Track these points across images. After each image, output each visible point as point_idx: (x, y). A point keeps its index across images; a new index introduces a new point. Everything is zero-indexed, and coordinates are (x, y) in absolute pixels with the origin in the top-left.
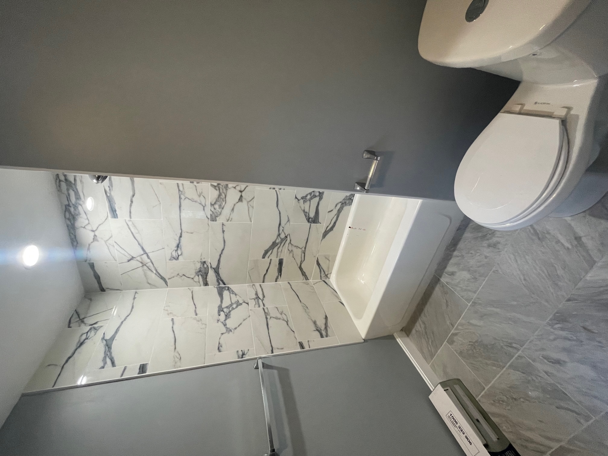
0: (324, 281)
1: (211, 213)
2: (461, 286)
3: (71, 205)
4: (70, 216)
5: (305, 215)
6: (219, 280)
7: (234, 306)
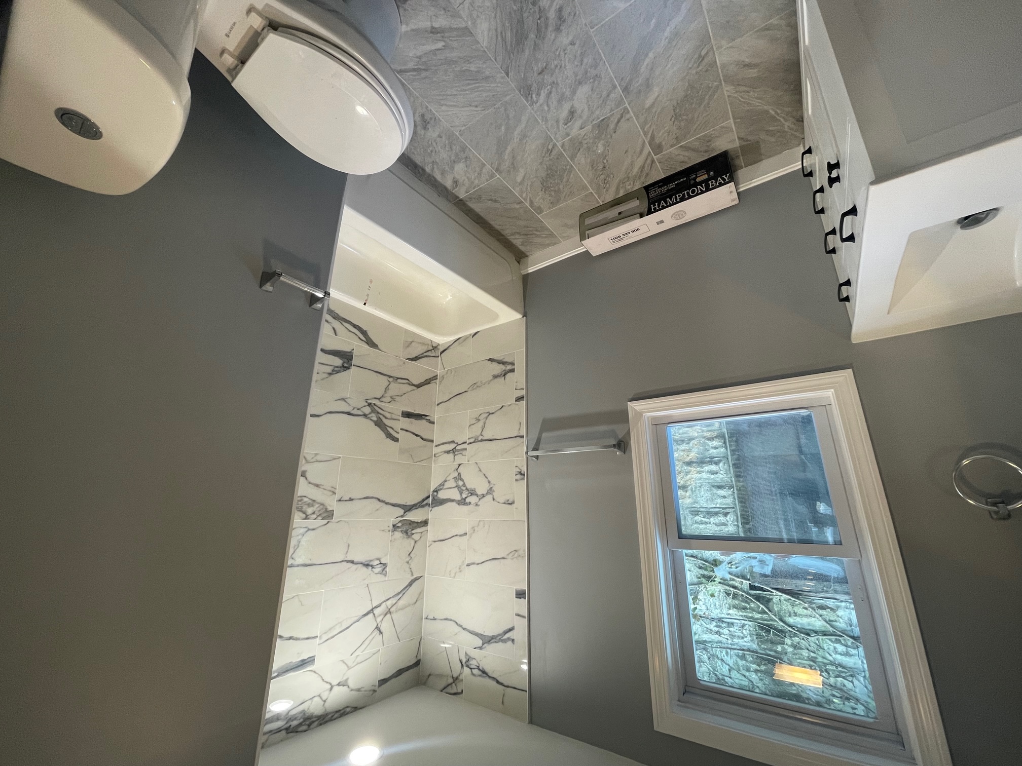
0: (441, 353)
1: (320, 518)
2: (473, 177)
3: (288, 725)
4: (305, 725)
5: (338, 373)
6: (421, 505)
7: (461, 483)
